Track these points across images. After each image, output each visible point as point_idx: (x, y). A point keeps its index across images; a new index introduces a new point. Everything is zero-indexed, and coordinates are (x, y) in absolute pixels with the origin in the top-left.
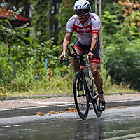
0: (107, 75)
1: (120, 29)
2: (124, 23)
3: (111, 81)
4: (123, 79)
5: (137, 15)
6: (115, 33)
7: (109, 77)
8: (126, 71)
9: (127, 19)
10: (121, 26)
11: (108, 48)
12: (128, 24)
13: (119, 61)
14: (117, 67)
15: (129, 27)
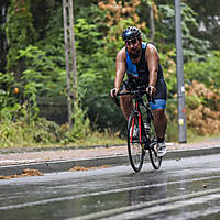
0: (85, 118)
1: (103, 46)
2: (108, 37)
3: (91, 125)
4: (109, 123)
5: (128, 24)
6: (95, 52)
7: (88, 121)
8: (113, 110)
9: (112, 30)
10: (104, 41)
11: (84, 75)
12: (114, 38)
13: (103, 95)
14: (99, 105)
15: (116, 43)
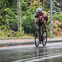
1: (29, 9)
2: (31, 6)
3: (25, 32)
4: (30, 32)
5: (36, 2)
6: (26, 10)
7: (24, 31)
8: (31, 28)
9: (32, 4)
10: (29, 7)
11: (23, 17)
12: (32, 6)
13: (28, 23)
14: (27, 26)
15: (33, 8)
